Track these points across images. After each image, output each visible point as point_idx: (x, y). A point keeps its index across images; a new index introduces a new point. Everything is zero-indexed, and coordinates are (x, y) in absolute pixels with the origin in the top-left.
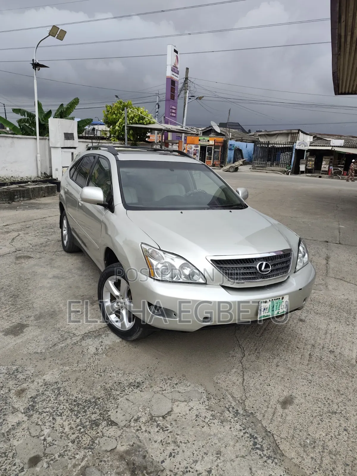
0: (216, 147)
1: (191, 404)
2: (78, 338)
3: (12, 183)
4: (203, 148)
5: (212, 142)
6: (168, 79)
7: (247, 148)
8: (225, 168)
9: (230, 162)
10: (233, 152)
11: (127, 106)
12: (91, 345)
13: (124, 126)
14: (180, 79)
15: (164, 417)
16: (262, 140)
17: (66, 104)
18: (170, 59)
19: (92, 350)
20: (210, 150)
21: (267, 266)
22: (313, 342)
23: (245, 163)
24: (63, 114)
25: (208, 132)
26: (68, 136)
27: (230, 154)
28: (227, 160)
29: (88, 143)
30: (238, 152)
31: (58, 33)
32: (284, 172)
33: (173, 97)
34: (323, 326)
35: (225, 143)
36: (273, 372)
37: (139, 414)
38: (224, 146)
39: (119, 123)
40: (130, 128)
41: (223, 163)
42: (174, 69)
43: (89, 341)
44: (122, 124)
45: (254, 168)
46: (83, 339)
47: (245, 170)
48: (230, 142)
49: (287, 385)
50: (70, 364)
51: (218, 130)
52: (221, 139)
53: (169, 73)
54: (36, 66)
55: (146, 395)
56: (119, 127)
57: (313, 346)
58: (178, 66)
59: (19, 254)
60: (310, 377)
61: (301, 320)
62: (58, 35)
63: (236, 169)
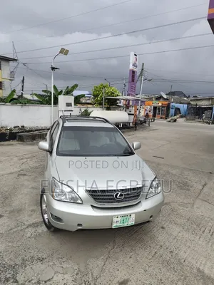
0: (163, 107)
1: (65, 276)
2: (25, 227)
3: (36, 130)
4: (155, 108)
5: (160, 104)
6: (130, 70)
7: (183, 107)
8: (168, 120)
9: (172, 116)
10: (174, 110)
11: (104, 87)
12: (29, 232)
13: (103, 98)
14: (138, 70)
15: (45, 282)
16: (192, 103)
17: (70, 86)
18: (132, 59)
19: (29, 235)
20: (159, 109)
21: (121, 195)
22: (162, 244)
23: (182, 117)
24: (68, 93)
25: (159, 98)
26: (69, 105)
27: (172, 111)
28: (170, 115)
29: (81, 108)
30: (178, 111)
32: (207, 123)
33: (133, 80)
34: (175, 234)
35: (169, 104)
36: (126, 261)
37: (33, 278)
38: (168, 107)
39: (100, 96)
40: (107, 99)
41: (167, 116)
42: (134, 65)
43: (30, 229)
45: (187, 120)
46: (27, 227)
47: (181, 121)
48: (172, 104)
49: (130, 272)
50: (13, 242)
51: (165, 97)
52: (167, 102)
53: (131, 67)
54: (53, 68)
55: (43, 267)
56: (100, 98)
57: (161, 246)
58: (137, 63)
59: (22, 172)
60: (147, 268)
61: (163, 228)
62: (64, 53)
63: (175, 121)
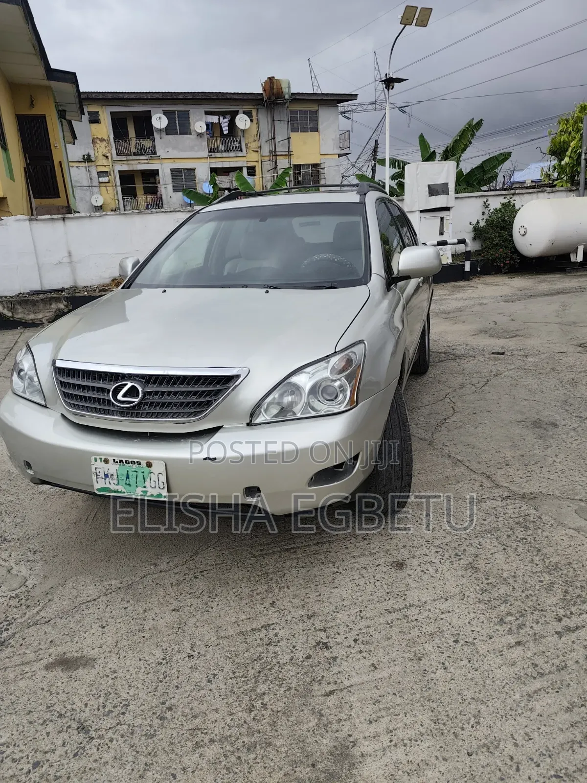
13: (580, 153)
21: (133, 392)
29: (488, 198)
31: (416, 17)
39: (570, 149)
44: (576, 151)
54: (389, 82)
56: (570, 157)
62: (417, 19)
